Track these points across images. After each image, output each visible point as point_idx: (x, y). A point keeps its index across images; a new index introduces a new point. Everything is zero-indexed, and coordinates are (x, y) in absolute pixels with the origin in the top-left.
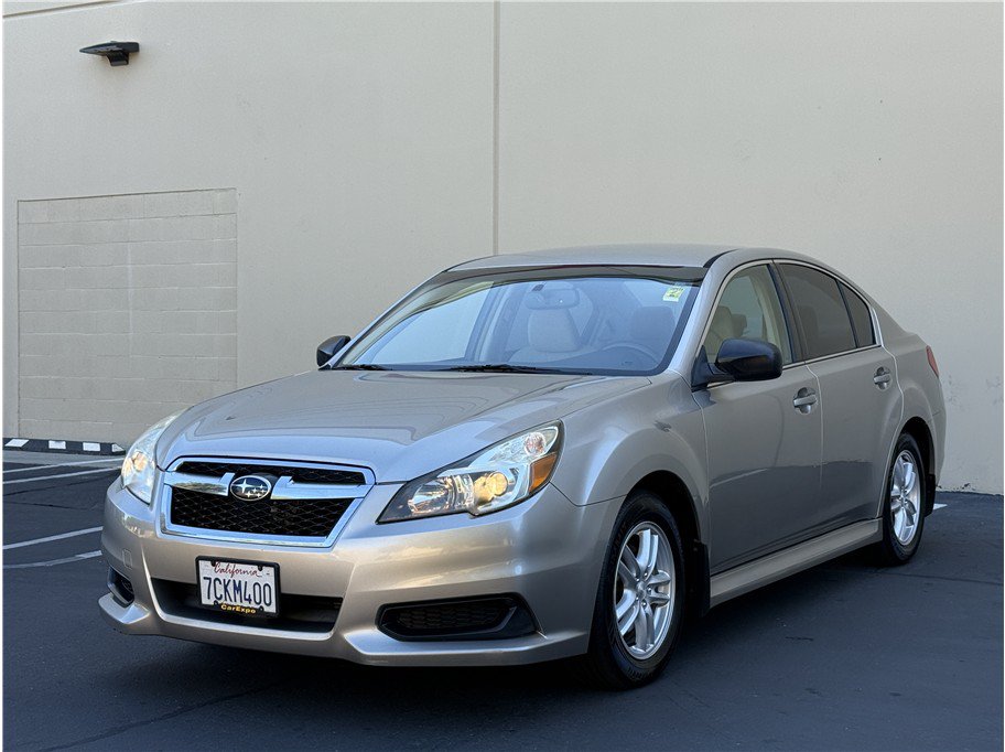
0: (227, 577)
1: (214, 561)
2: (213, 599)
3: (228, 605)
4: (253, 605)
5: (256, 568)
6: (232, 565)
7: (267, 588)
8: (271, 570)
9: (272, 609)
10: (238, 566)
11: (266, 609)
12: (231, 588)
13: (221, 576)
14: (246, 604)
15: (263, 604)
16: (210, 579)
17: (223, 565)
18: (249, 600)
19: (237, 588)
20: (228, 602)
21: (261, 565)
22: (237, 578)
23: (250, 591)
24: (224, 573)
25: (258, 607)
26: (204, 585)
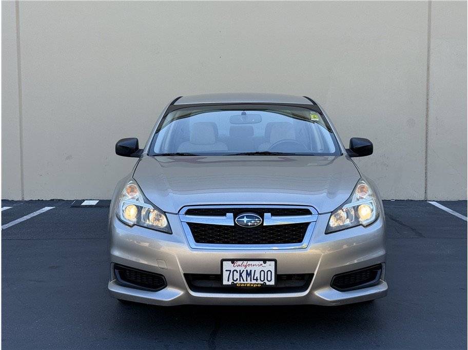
0: (242, 268)
1: (233, 261)
2: (231, 281)
3: (241, 284)
4: (259, 282)
5: (262, 262)
6: (246, 262)
7: (269, 273)
8: (273, 263)
9: (272, 283)
10: (249, 262)
11: (268, 283)
12: (244, 275)
13: (238, 269)
14: (254, 282)
15: (266, 281)
16: (230, 271)
17: (240, 263)
18: (257, 280)
19: (249, 274)
20: (242, 282)
21: (265, 261)
22: (249, 269)
23: (257, 275)
24: (240, 267)
25: (262, 283)
26: (225, 275)
